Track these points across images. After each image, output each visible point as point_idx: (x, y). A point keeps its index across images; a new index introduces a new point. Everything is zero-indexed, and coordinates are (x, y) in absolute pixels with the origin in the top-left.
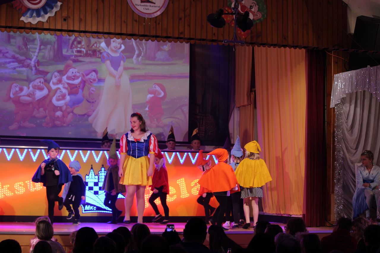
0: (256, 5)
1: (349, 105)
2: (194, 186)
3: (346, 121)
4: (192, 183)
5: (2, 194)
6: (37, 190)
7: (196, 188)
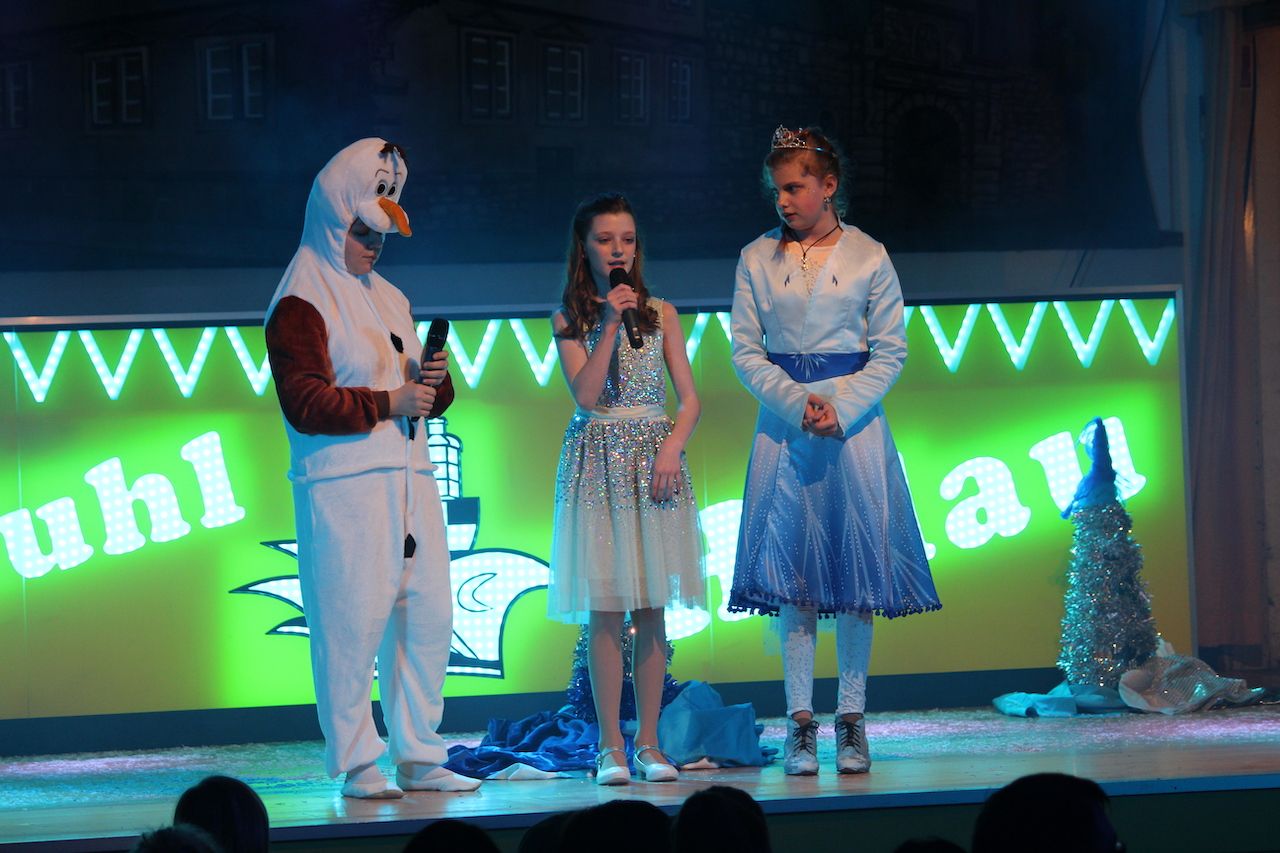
2: (962, 497)
4: (948, 480)
6: (63, 567)
7: (973, 511)
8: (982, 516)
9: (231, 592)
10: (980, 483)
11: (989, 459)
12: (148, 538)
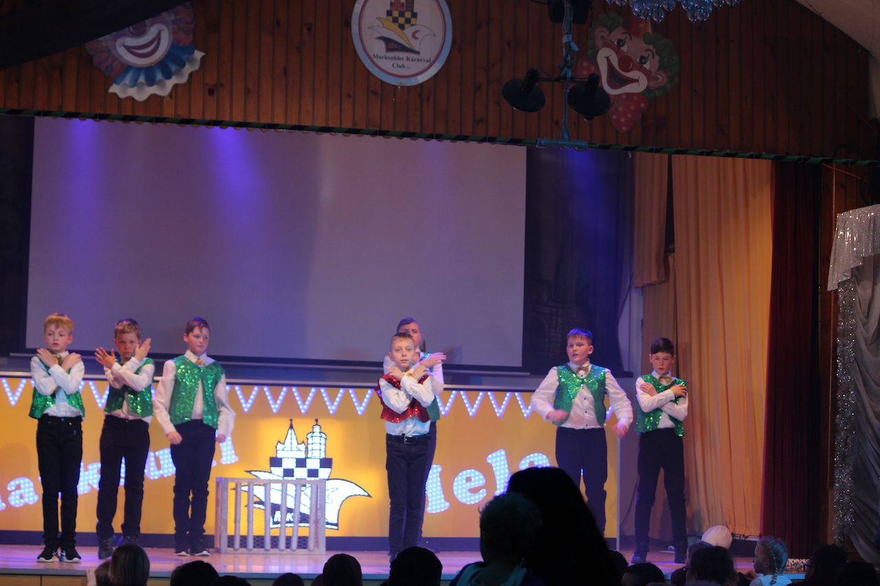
0: (656, 56)
1: (871, 283)
3: (865, 320)
4: (523, 462)
5: (86, 483)
6: (165, 476)
9: (231, 489)
11: (540, 454)
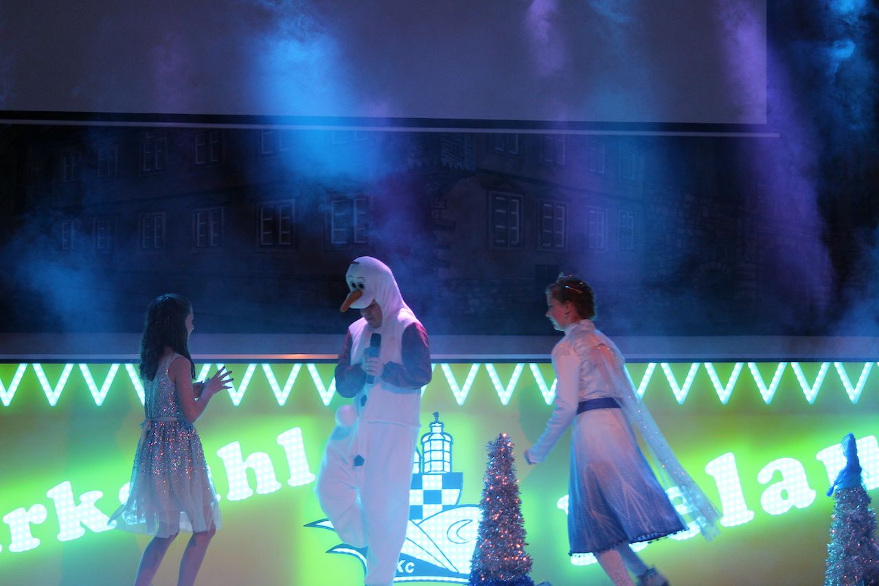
2: (772, 482)
4: (763, 472)
7: (779, 491)
8: (785, 495)
9: (305, 526)
10: (784, 474)
11: (790, 459)
12: (255, 491)
